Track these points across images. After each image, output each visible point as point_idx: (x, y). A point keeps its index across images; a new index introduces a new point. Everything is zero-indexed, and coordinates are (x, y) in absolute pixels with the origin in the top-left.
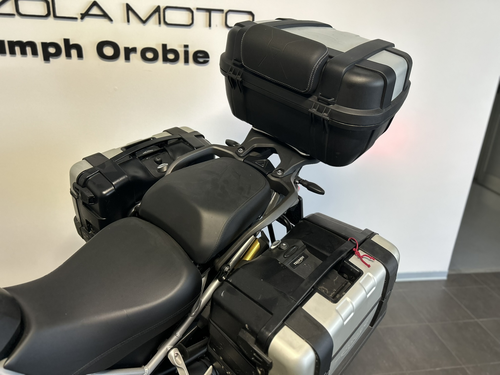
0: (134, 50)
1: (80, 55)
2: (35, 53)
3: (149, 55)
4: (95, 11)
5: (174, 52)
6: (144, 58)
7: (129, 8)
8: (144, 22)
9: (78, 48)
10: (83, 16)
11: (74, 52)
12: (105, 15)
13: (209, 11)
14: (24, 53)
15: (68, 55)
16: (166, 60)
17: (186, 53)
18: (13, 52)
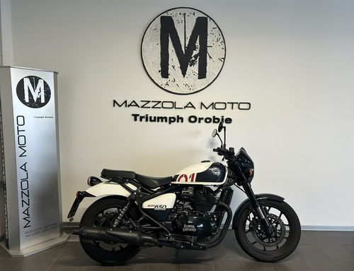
0: (202, 119)
1: (182, 121)
2: (166, 121)
3: (208, 120)
4: (190, 105)
5: (218, 119)
6: (206, 122)
7: (202, 104)
8: (207, 108)
9: (182, 119)
10: (185, 107)
11: (180, 120)
12: (193, 107)
13: (232, 103)
14: (162, 121)
15: (178, 121)
16: (214, 122)
17: (223, 119)
18: (158, 121)
